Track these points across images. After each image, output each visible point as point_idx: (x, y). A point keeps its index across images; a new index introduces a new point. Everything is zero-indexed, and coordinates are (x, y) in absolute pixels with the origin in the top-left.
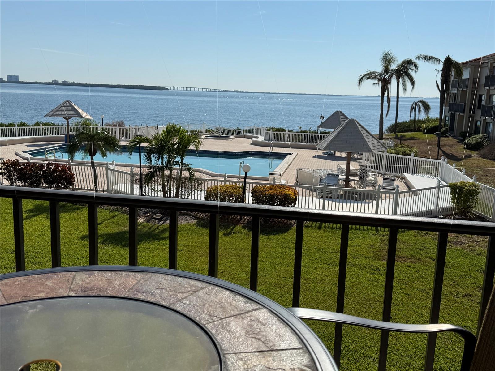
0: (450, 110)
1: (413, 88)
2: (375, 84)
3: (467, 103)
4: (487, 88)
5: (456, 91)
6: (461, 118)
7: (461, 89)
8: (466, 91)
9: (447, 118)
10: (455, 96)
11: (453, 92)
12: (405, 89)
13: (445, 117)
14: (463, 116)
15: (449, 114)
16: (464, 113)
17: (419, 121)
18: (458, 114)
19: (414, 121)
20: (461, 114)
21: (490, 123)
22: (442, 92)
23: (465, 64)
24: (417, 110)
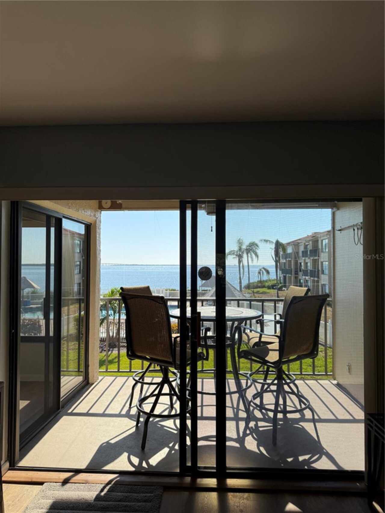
0: (282, 273)
1: (258, 260)
2: (234, 258)
3: (292, 268)
4: (304, 258)
5: (285, 261)
6: (290, 278)
7: (288, 259)
8: (291, 260)
9: (281, 278)
10: (285, 264)
11: (283, 261)
12: (252, 260)
13: (280, 278)
14: (291, 277)
15: (282, 276)
16: (291, 274)
17: (264, 281)
18: (288, 275)
19: (260, 282)
20: (290, 275)
21: (308, 281)
22: (276, 262)
23: (288, 244)
24: (261, 274)
